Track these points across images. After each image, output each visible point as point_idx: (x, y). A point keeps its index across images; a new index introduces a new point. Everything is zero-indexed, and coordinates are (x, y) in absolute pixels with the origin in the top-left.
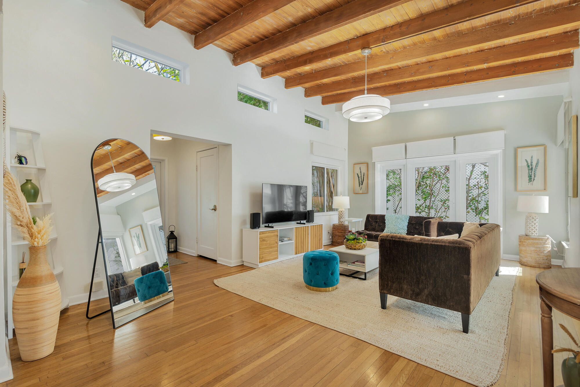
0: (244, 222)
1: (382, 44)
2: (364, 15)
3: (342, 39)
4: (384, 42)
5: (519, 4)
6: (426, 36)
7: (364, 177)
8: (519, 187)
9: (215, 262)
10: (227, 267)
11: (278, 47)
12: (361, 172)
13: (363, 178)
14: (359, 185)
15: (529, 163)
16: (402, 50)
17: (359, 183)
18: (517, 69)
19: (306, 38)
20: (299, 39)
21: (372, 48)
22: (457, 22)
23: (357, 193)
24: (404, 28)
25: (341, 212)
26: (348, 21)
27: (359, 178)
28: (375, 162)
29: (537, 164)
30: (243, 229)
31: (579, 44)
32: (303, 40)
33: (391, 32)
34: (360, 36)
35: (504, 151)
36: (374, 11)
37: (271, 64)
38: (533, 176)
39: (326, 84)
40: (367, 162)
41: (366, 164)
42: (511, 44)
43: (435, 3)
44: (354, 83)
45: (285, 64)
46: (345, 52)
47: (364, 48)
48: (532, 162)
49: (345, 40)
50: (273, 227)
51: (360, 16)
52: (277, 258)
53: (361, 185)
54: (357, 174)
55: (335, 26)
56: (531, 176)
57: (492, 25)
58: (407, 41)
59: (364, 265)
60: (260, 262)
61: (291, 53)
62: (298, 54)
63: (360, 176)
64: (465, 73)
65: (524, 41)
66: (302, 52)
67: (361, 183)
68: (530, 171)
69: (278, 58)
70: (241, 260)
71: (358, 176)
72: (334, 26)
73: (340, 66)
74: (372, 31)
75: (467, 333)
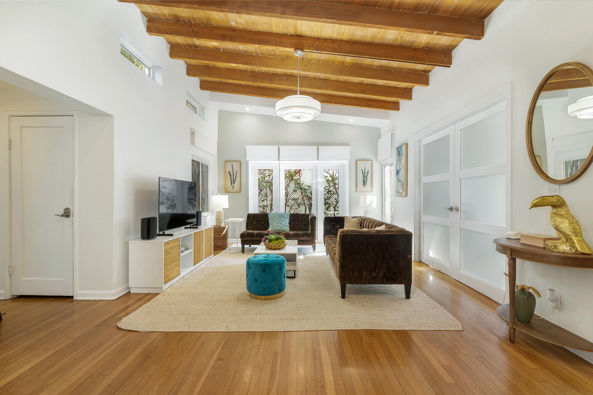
0: (127, 233)
1: (316, 51)
2: (326, 20)
3: (275, 30)
4: (318, 51)
5: (413, 62)
6: (339, 58)
7: (237, 175)
8: (358, 190)
9: (70, 300)
10: (103, 302)
11: (211, 7)
12: (233, 169)
13: (236, 177)
14: (231, 183)
15: (364, 172)
16: (315, 62)
17: (231, 181)
18: (371, 103)
19: (254, 13)
20: (245, 10)
21: (305, 51)
22: (376, 58)
23: (229, 192)
24: (336, 45)
25: (220, 212)
26: (309, 18)
27: (231, 175)
28: (248, 161)
29: (368, 173)
30: (130, 241)
31: (412, 98)
32: (248, 14)
33: (325, 44)
34: (293, 35)
35: (350, 162)
36: (336, 21)
37: (167, 20)
38: (365, 181)
39: (218, 68)
40: (240, 160)
41: (239, 162)
42: (379, 85)
43: (366, 36)
44: (252, 76)
45: (191, 29)
46: (276, 44)
47: (297, 48)
48: (365, 172)
49: (277, 33)
50: (172, 235)
51: (322, 19)
52: (179, 275)
53: (233, 183)
54: (229, 172)
55: (294, 16)
56: (364, 182)
57: (382, 68)
58: (324, 56)
59: (295, 263)
60: (165, 283)
61: (206, 19)
62: (215, 24)
63: (232, 174)
64: (339, 96)
65: (386, 86)
66: (222, 24)
67: (233, 181)
68: (364, 178)
69: (184, 17)
70: (125, 286)
71: (230, 174)
72: (292, 16)
73: (251, 55)
74: (306, 35)
75: (409, 299)
